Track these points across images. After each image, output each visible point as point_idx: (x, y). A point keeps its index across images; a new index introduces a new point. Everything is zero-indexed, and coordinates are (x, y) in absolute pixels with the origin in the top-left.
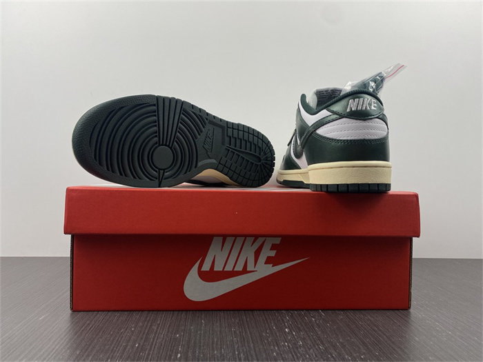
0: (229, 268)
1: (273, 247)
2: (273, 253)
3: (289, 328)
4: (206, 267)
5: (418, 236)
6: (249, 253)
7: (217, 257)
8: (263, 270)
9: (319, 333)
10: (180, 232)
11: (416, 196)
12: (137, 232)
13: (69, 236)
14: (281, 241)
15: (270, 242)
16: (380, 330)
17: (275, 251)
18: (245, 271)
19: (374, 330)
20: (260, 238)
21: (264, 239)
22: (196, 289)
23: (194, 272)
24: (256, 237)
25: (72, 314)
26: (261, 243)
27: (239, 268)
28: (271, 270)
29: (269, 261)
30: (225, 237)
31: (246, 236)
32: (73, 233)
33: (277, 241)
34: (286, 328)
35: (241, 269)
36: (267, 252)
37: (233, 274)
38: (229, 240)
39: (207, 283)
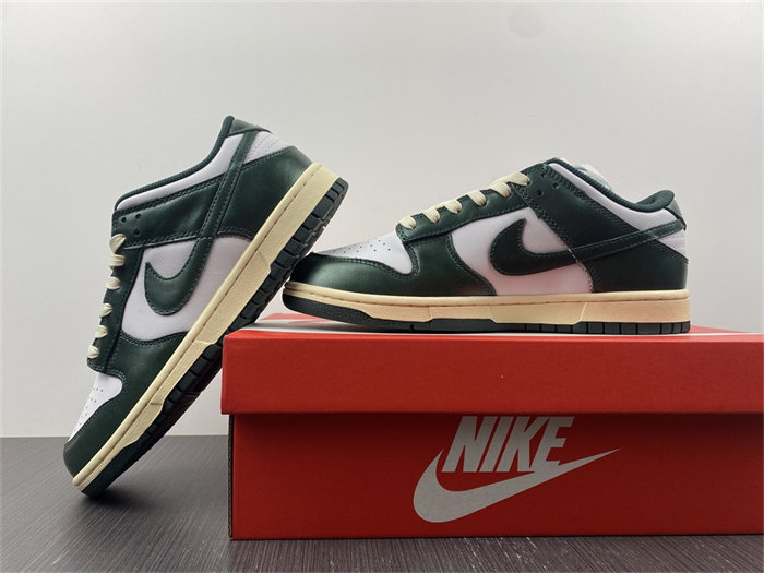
0: (487, 468)
1: (561, 433)
2: (560, 443)
4: (450, 466)
6: (520, 443)
7: (467, 450)
8: (544, 471)
10: (411, 409)
12: (339, 410)
13: (228, 417)
14: (574, 422)
15: (555, 425)
17: (564, 439)
18: (514, 472)
20: (539, 418)
21: (545, 419)
22: (433, 502)
23: (430, 473)
24: (533, 417)
26: (541, 426)
27: (505, 467)
28: (556, 470)
29: (554, 455)
30: (480, 417)
31: (515, 415)
32: (237, 411)
33: (568, 422)
35: (507, 470)
36: (551, 441)
37: (495, 477)
38: (488, 422)
39: (452, 493)
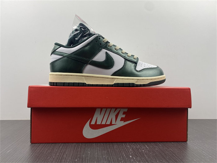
0: (104, 123)
1: (124, 113)
2: (124, 116)
3: (131, 155)
4: (93, 123)
5: (191, 108)
6: (113, 116)
7: (98, 118)
8: (120, 124)
9: (147, 158)
11: (189, 89)
13: (30, 109)
14: (128, 110)
15: (122, 111)
16: (176, 156)
17: (125, 115)
18: (111, 124)
19: (174, 156)
20: (118, 109)
21: (120, 109)
22: (88, 133)
23: (87, 124)
24: (116, 108)
25: (31, 145)
26: (118, 111)
27: (108, 123)
28: (123, 124)
29: (122, 119)
31: (111, 108)
32: (32, 107)
33: (126, 110)
34: (130, 155)
35: (109, 124)
37: (106, 126)
38: (104, 110)
